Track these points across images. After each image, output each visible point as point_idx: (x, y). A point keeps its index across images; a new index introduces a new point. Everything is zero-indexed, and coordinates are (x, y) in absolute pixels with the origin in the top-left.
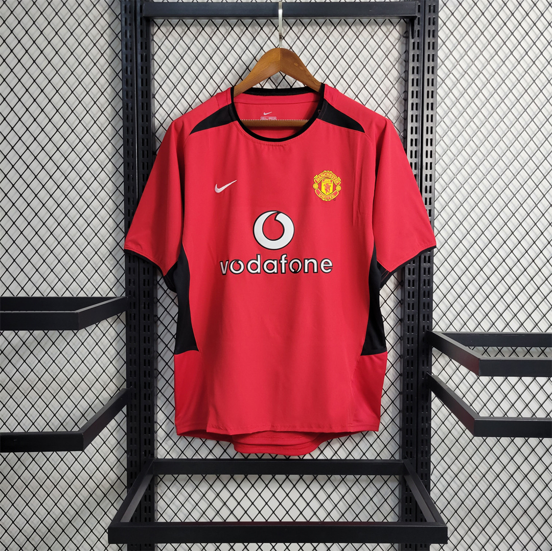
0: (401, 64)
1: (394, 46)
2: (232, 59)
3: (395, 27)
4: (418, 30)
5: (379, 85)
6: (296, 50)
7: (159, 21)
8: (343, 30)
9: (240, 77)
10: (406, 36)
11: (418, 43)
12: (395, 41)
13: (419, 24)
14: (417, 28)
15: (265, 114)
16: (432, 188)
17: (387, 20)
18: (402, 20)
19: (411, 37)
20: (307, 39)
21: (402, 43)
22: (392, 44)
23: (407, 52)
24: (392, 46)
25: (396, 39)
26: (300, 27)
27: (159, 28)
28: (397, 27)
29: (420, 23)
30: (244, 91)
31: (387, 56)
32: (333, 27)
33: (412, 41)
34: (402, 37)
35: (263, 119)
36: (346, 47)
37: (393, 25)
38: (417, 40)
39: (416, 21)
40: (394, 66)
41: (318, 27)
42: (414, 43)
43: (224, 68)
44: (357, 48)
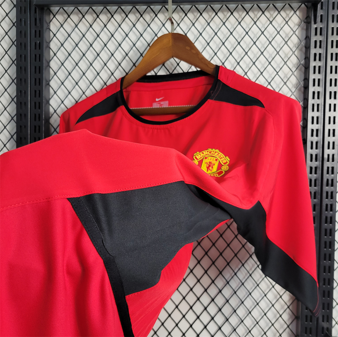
0: (301, 50)
1: (294, 32)
2: (126, 46)
3: (295, 12)
4: (321, 16)
5: (277, 73)
6: (191, 37)
7: (55, 9)
8: (240, 16)
9: (134, 64)
10: (307, 22)
11: (321, 28)
12: (294, 26)
13: (322, 8)
14: (320, 12)
15: (157, 100)
16: (334, 181)
17: (287, 5)
18: (303, 5)
19: (313, 22)
20: (203, 26)
21: (302, 29)
22: (292, 29)
23: (308, 38)
24: (292, 32)
25: (295, 25)
26: (196, 14)
27: (54, 16)
28: (298, 13)
29: (324, 8)
30: (137, 79)
31: (286, 42)
32: (230, 13)
33: (314, 26)
34: (303, 22)
35: (155, 106)
36: (242, 33)
37: (294, 10)
38: (319, 25)
39: (319, 6)
40: (294, 52)
41: (214, 14)
42: (316, 29)
43: (119, 56)
44: (254, 34)
